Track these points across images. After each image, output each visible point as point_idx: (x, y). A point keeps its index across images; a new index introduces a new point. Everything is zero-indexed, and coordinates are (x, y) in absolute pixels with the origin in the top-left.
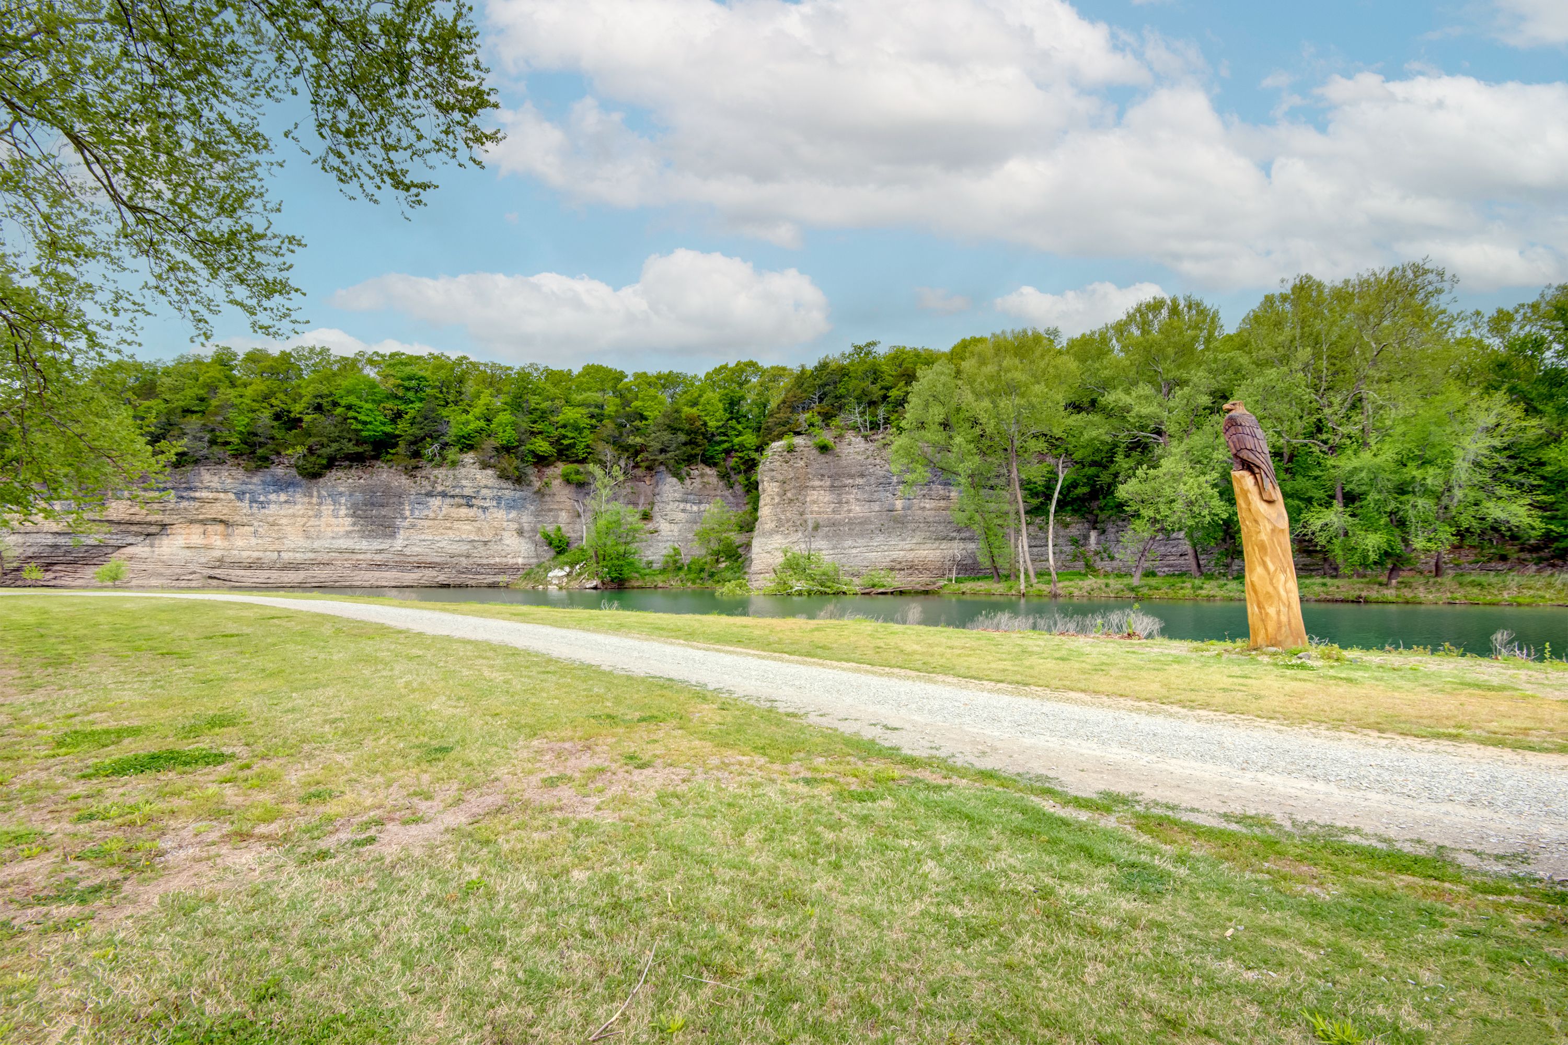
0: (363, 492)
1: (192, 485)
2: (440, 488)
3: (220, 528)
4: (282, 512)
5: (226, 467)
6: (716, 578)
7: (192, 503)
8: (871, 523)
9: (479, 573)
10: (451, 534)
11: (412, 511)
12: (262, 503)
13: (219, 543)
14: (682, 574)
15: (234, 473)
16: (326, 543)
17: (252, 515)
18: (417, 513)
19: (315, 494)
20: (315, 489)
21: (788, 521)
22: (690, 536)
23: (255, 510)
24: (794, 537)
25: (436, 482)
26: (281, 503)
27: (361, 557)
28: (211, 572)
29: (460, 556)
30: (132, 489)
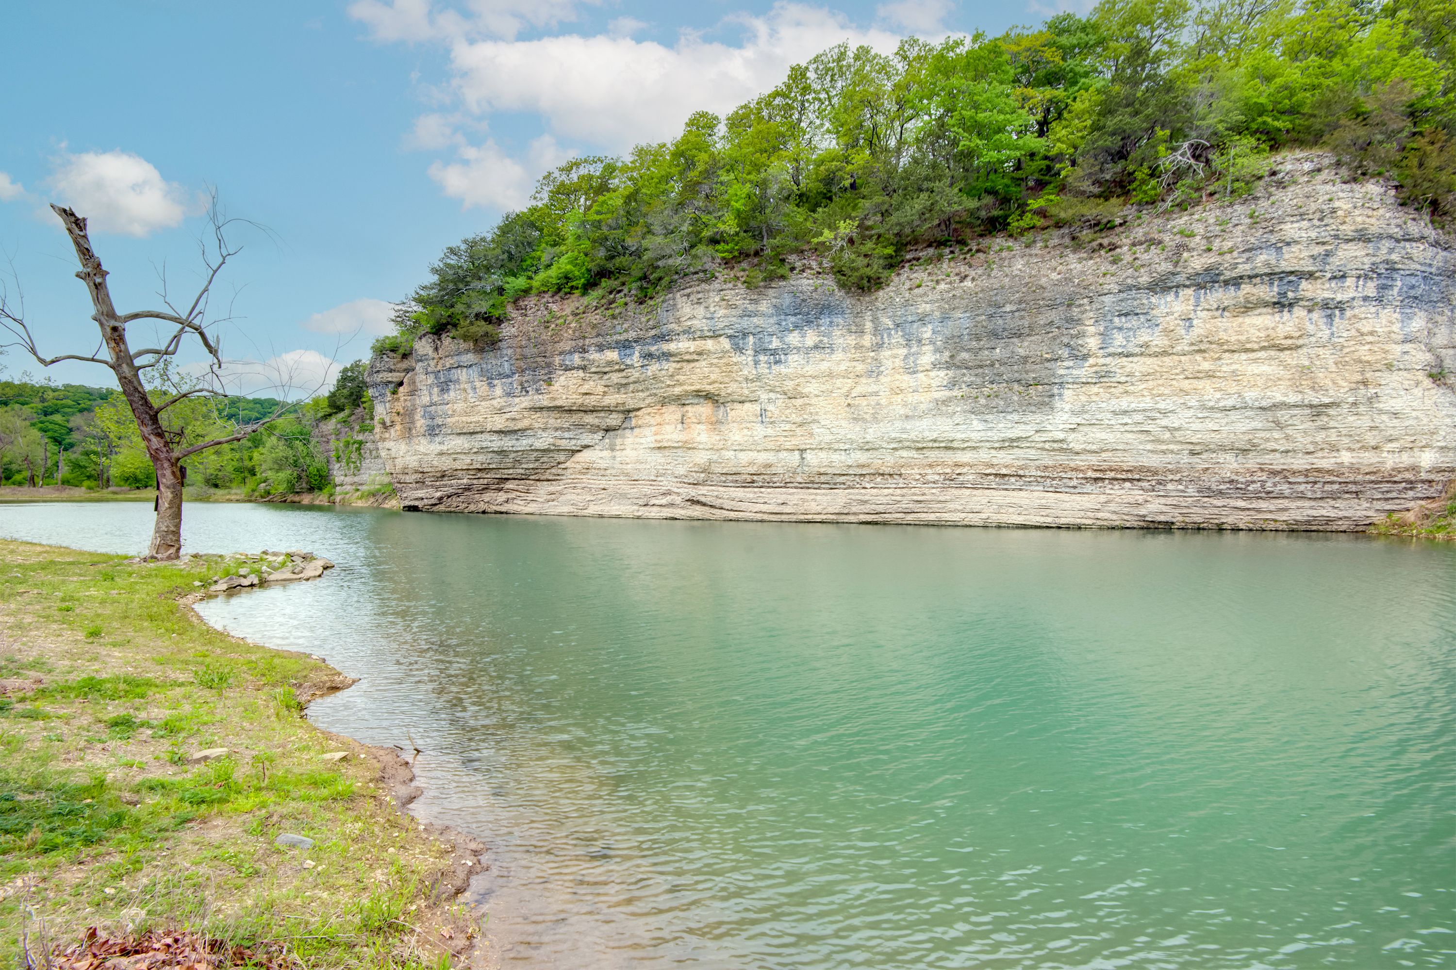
0: (973, 308)
1: (664, 329)
2: (1197, 263)
3: (705, 409)
4: (810, 369)
5: (716, 285)
7: (665, 365)
9: (1269, 495)
10: (1209, 391)
11: (1105, 335)
12: (774, 352)
13: (704, 437)
15: (729, 295)
16: (893, 430)
17: (758, 378)
18: (1119, 339)
19: (869, 325)
20: (868, 316)
23: (763, 369)
25: (1182, 247)
26: (808, 350)
28: (693, 492)
29: (1223, 448)
30: (585, 351)
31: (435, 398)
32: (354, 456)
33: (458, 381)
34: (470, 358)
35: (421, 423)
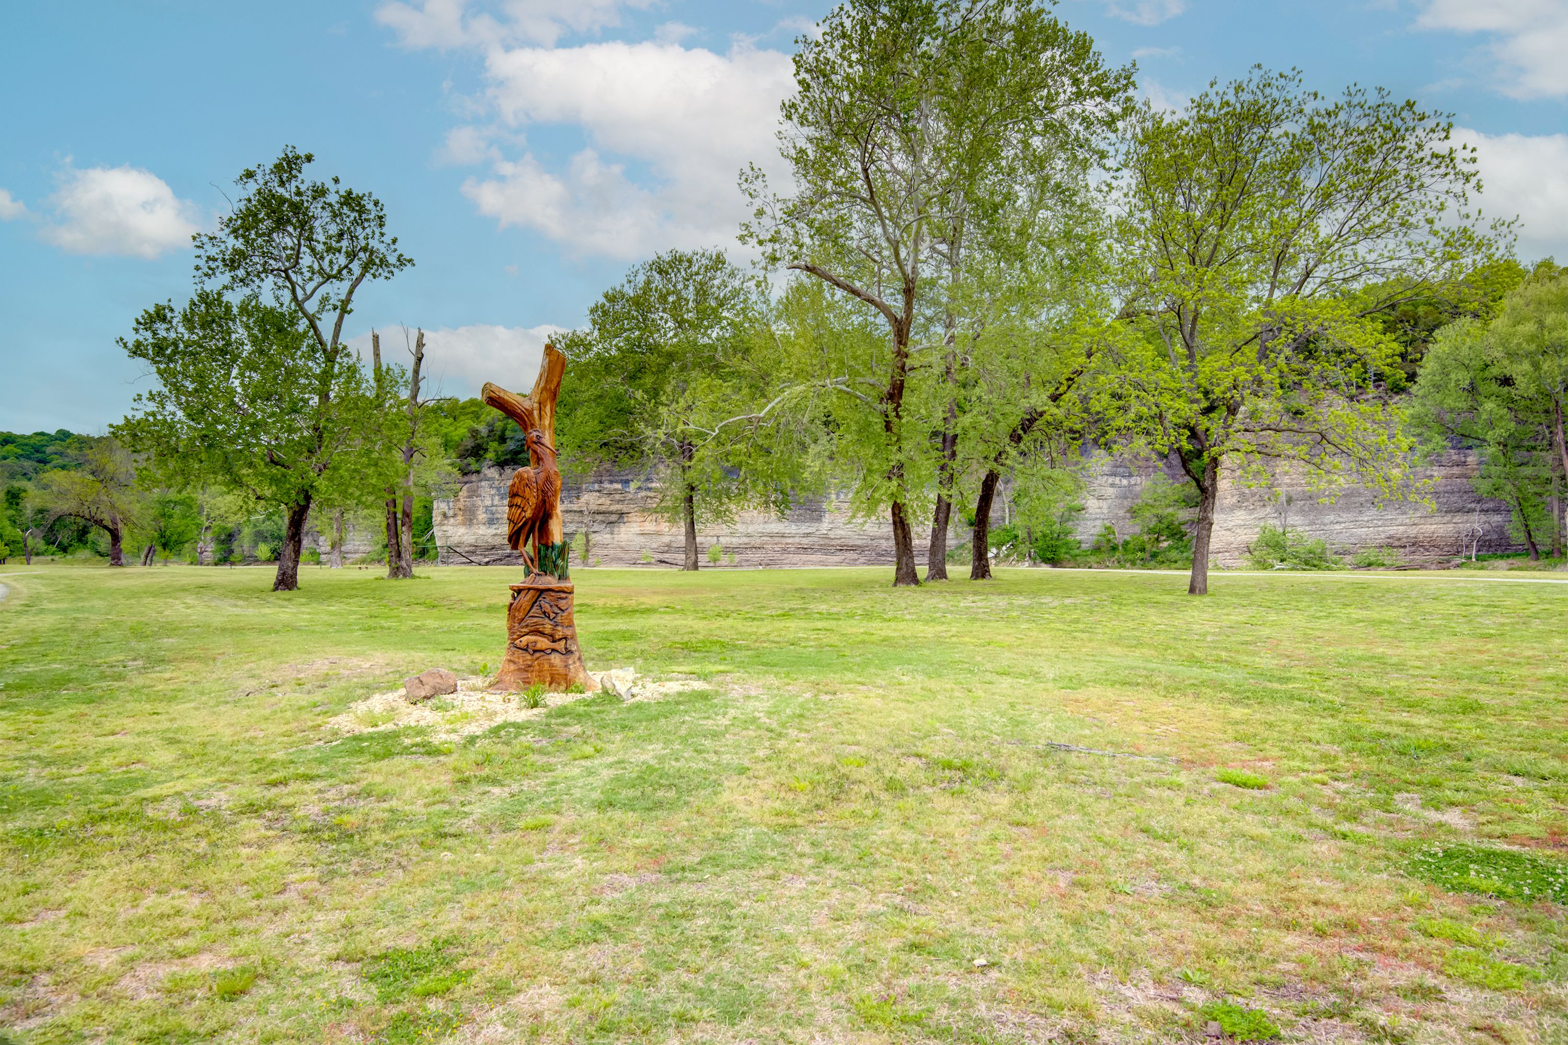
6: (1159, 558)
7: (648, 493)
8: (1360, 495)
13: (667, 529)
14: (1117, 554)
21: (1253, 495)
22: (1121, 513)
24: (1261, 513)
28: (661, 557)
29: (881, 538)
30: (601, 482)
31: (496, 502)
35: (482, 516)
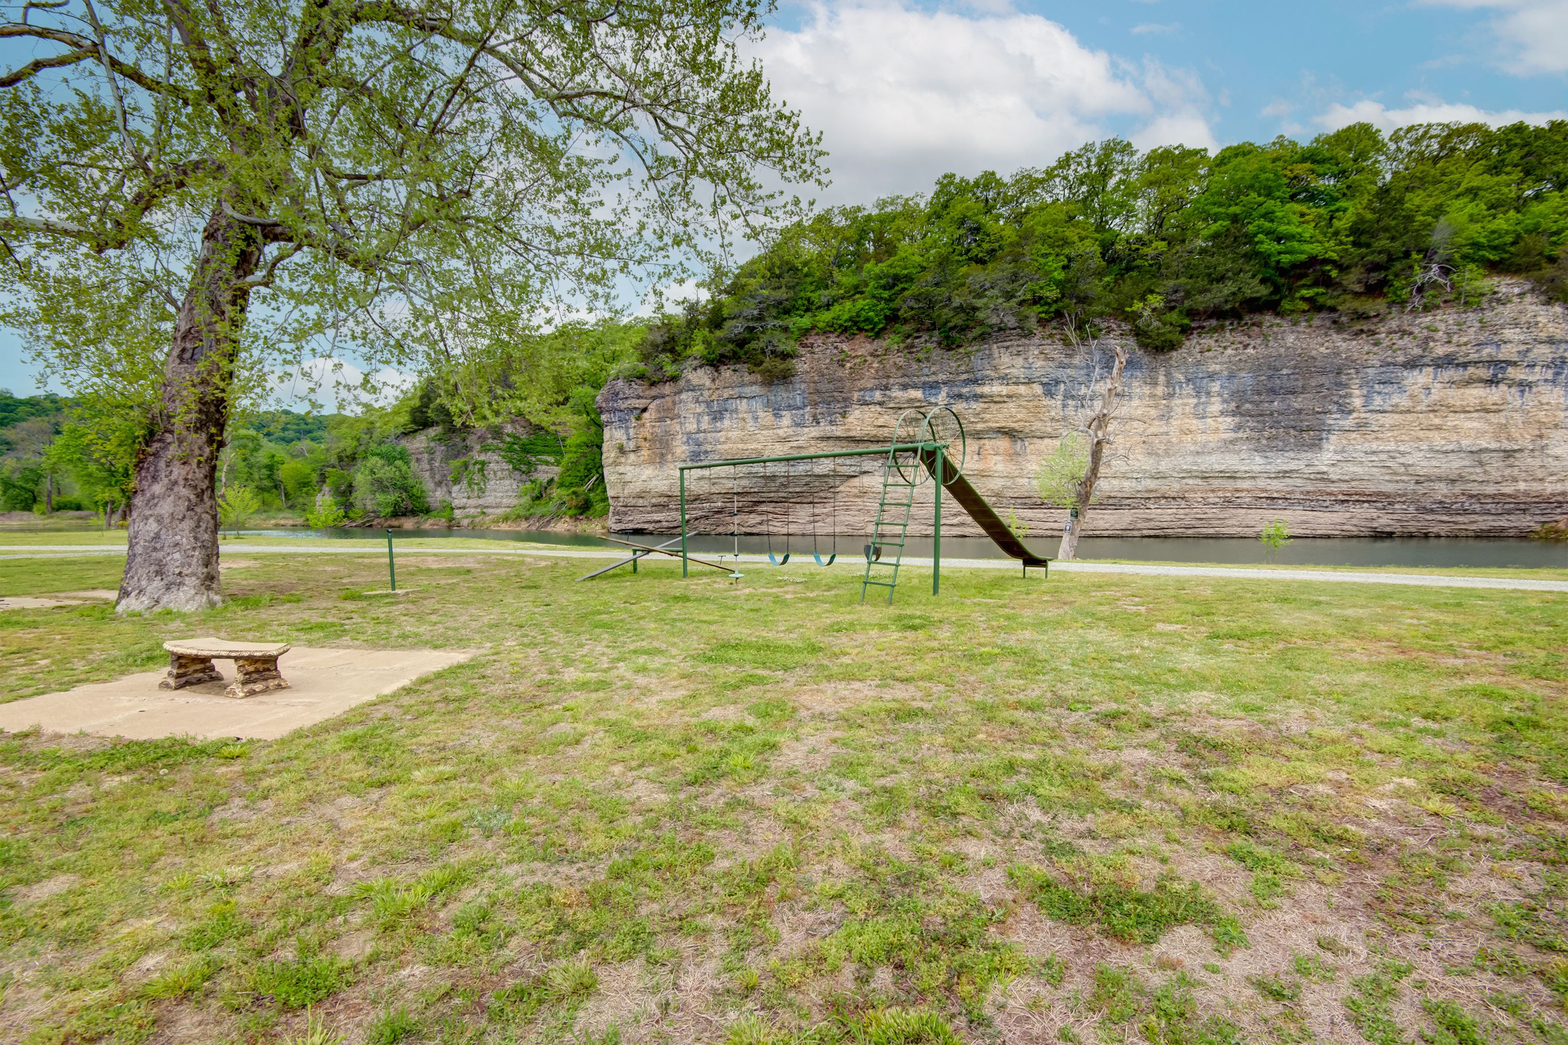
0: (1256, 369)
1: (979, 375)
2: (1440, 350)
3: (1003, 443)
5: (1036, 341)
7: (974, 405)
9: (1466, 512)
10: (1438, 440)
11: (1367, 397)
12: (1082, 398)
13: (1000, 467)
15: (1048, 349)
16: (1186, 463)
17: (1063, 418)
18: (1378, 401)
19: (1162, 379)
20: (1162, 371)
23: (1069, 411)
25: (1427, 339)
27: (1241, 484)
32: (477, 477)
33: (736, 411)
34: (756, 389)
35: (681, 449)
